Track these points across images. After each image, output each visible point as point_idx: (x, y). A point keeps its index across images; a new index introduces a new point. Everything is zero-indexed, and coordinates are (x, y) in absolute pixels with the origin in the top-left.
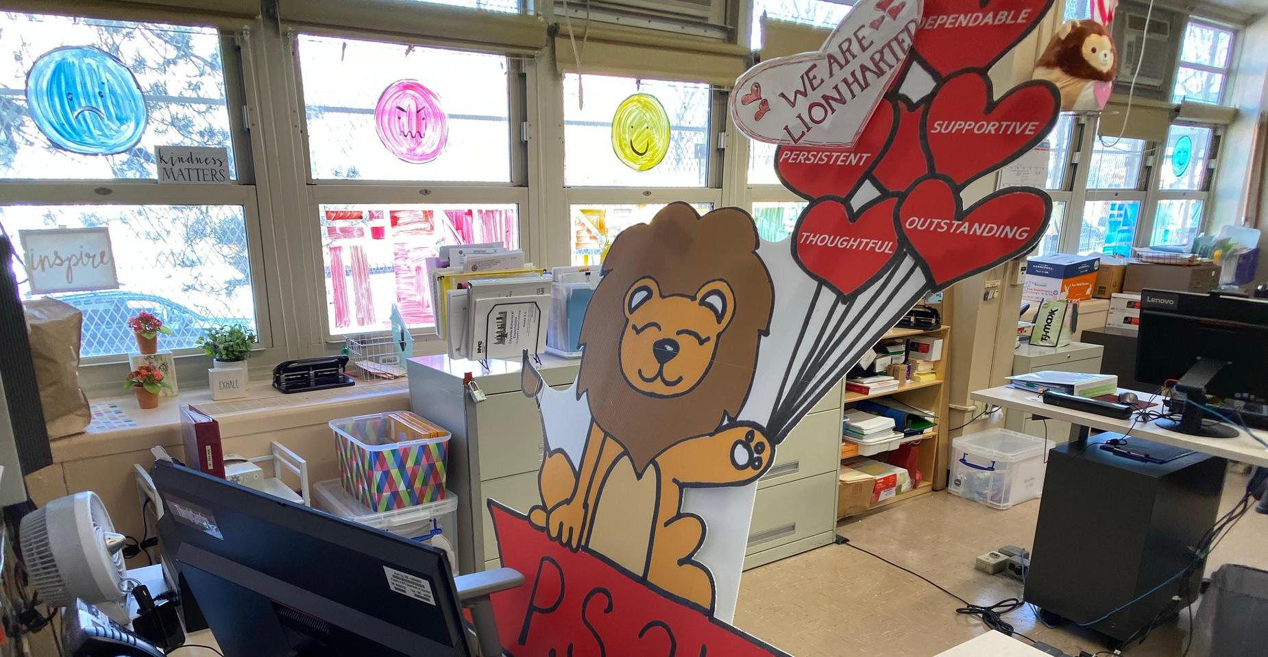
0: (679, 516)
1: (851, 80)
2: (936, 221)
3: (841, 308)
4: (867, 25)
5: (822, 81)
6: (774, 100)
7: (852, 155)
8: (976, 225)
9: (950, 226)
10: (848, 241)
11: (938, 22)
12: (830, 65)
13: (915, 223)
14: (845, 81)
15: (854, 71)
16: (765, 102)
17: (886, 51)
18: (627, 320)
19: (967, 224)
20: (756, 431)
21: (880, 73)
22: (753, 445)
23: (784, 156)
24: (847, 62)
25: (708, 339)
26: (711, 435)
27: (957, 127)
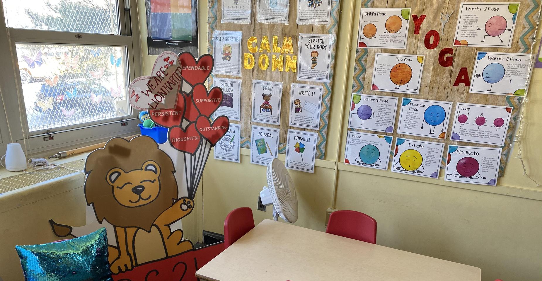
0: (172, 233)
1: (166, 86)
2: (207, 128)
3: (193, 158)
4: (163, 67)
5: (156, 87)
6: (140, 94)
7: (176, 112)
8: (216, 127)
9: (210, 128)
10: (186, 138)
11: (186, 68)
12: (156, 81)
13: (201, 130)
14: (163, 86)
15: (165, 83)
16: (137, 95)
17: (173, 76)
18: (113, 186)
19: (214, 127)
20: (185, 199)
21: (175, 85)
22: (186, 203)
23: (152, 115)
24: (162, 80)
25: (155, 180)
26: (171, 207)
27: (202, 101)
